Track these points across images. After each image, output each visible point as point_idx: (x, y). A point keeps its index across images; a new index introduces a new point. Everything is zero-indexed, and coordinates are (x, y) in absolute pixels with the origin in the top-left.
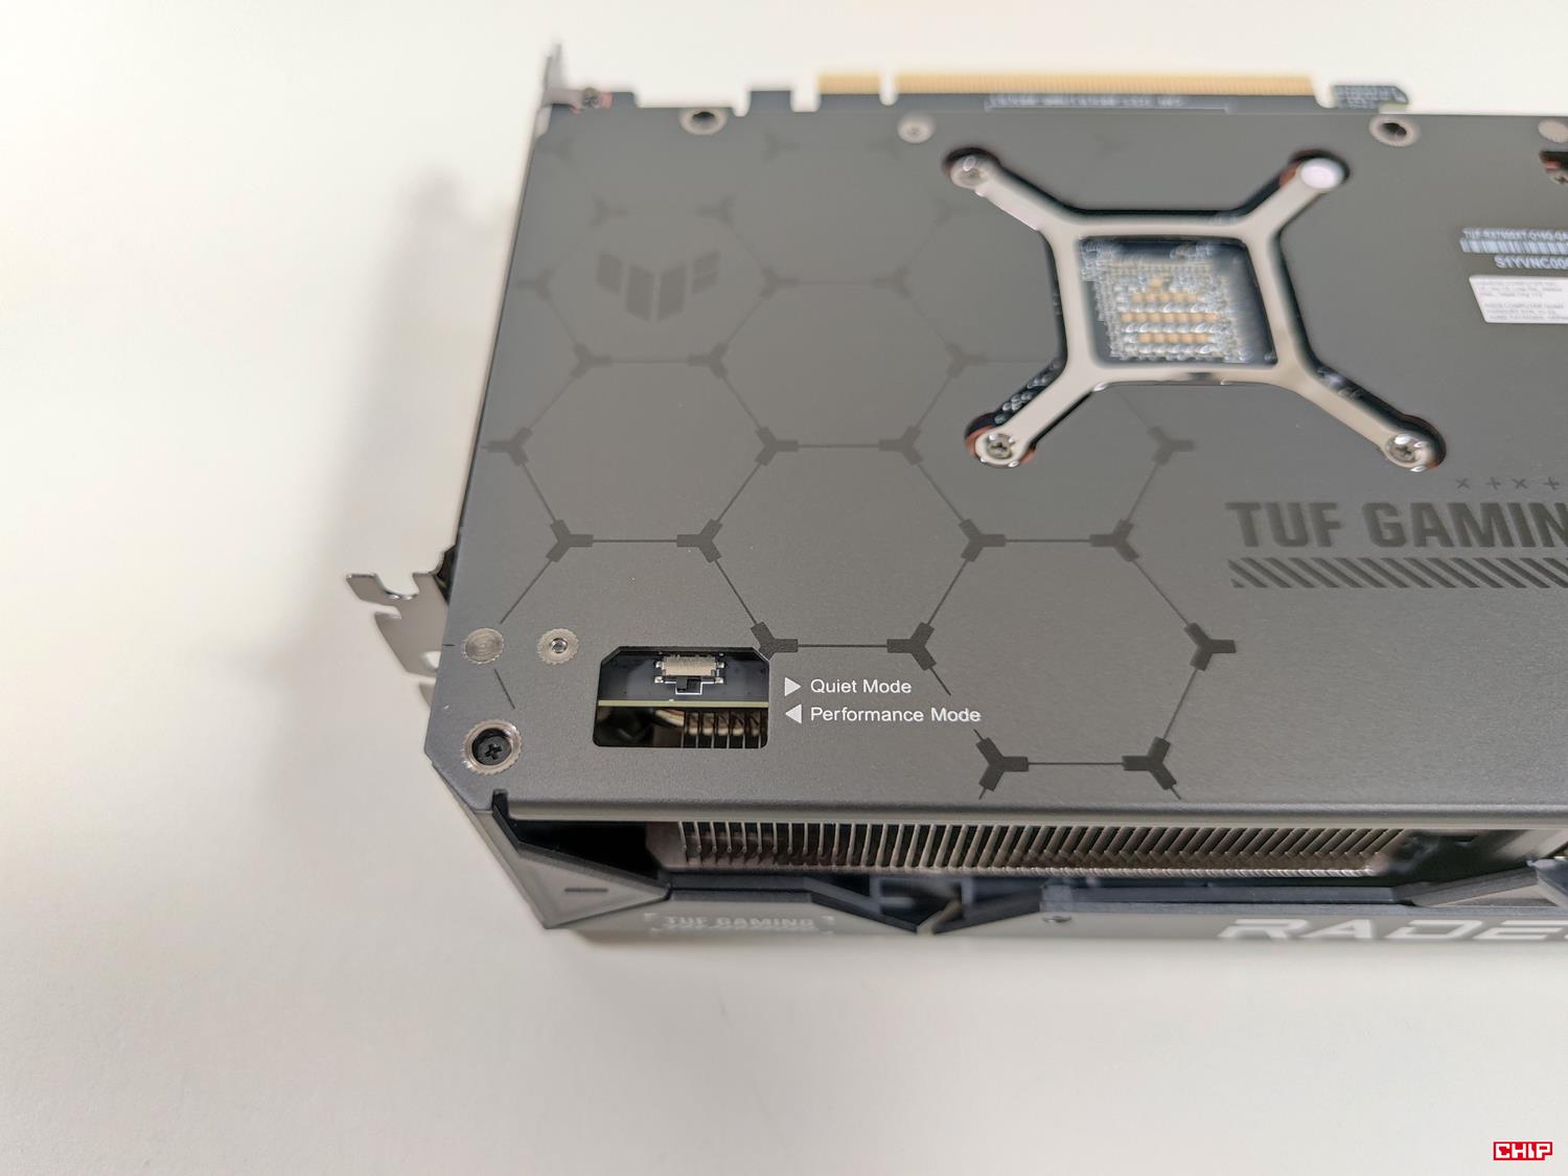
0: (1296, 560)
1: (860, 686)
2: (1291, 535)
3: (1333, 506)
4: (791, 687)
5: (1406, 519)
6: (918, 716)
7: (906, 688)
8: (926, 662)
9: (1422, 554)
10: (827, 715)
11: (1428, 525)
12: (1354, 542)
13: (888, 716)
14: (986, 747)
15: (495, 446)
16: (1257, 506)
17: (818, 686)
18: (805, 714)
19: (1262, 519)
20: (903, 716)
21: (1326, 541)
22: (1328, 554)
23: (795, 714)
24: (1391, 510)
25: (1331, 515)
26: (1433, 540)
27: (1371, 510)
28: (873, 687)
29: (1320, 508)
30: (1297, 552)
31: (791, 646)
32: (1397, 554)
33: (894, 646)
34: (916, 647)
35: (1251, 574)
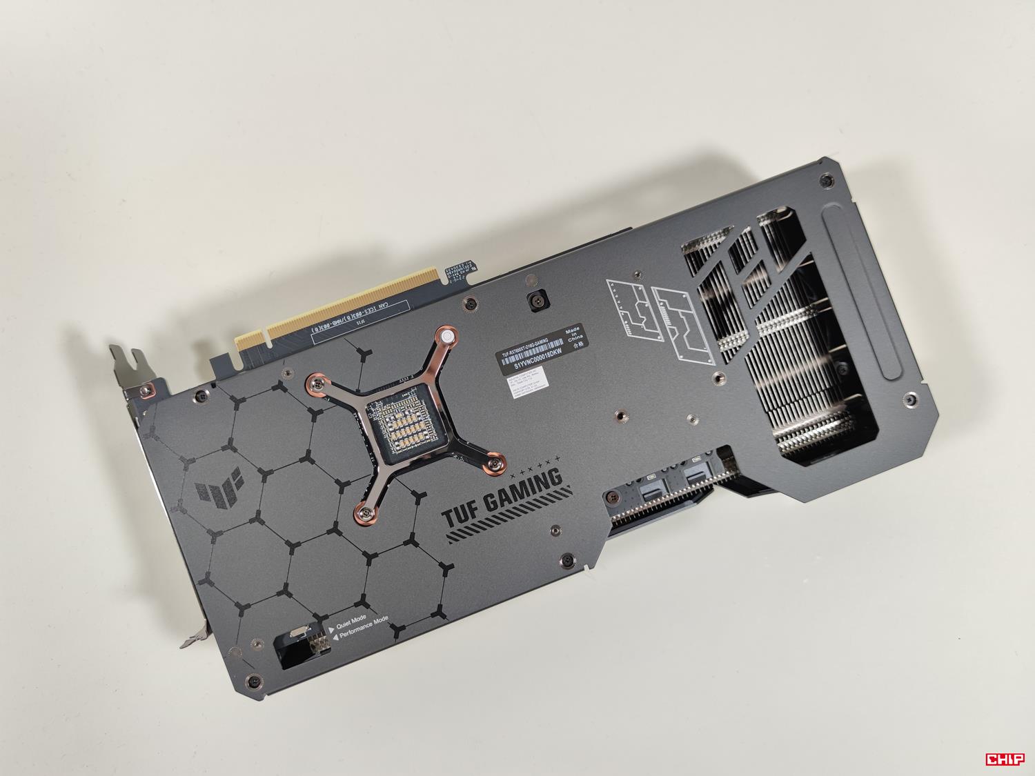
0: (466, 527)
1: (351, 622)
2: (463, 518)
3: (474, 502)
4: (331, 630)
5: (497, 498)
6: (371, 624)
7: (364, 617)
8: (367, 606)
9: (503, 510)
10: (345, 635)
11: (504, 498)
12: (482, 513)
13: (362, 628)
14: (392, 626)
15: (201, 583)
16: (451, 511)
17: (339, 627)
18: (339, 637)
19: (453, 515)
20: (367, 626)
21: (474, 517)
22: (475, 521)
23: (336, 638)
24: (492, 496)
25: (473, 506)
26: (506, 503)
27: (485, 498)
28: (355, 620)
29: (469, 504)
30: (466, 524)
31: (326, 617)
32: (496, 513)
33: (356, 605)
34: (363, 602)
35: (453, 538)
